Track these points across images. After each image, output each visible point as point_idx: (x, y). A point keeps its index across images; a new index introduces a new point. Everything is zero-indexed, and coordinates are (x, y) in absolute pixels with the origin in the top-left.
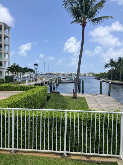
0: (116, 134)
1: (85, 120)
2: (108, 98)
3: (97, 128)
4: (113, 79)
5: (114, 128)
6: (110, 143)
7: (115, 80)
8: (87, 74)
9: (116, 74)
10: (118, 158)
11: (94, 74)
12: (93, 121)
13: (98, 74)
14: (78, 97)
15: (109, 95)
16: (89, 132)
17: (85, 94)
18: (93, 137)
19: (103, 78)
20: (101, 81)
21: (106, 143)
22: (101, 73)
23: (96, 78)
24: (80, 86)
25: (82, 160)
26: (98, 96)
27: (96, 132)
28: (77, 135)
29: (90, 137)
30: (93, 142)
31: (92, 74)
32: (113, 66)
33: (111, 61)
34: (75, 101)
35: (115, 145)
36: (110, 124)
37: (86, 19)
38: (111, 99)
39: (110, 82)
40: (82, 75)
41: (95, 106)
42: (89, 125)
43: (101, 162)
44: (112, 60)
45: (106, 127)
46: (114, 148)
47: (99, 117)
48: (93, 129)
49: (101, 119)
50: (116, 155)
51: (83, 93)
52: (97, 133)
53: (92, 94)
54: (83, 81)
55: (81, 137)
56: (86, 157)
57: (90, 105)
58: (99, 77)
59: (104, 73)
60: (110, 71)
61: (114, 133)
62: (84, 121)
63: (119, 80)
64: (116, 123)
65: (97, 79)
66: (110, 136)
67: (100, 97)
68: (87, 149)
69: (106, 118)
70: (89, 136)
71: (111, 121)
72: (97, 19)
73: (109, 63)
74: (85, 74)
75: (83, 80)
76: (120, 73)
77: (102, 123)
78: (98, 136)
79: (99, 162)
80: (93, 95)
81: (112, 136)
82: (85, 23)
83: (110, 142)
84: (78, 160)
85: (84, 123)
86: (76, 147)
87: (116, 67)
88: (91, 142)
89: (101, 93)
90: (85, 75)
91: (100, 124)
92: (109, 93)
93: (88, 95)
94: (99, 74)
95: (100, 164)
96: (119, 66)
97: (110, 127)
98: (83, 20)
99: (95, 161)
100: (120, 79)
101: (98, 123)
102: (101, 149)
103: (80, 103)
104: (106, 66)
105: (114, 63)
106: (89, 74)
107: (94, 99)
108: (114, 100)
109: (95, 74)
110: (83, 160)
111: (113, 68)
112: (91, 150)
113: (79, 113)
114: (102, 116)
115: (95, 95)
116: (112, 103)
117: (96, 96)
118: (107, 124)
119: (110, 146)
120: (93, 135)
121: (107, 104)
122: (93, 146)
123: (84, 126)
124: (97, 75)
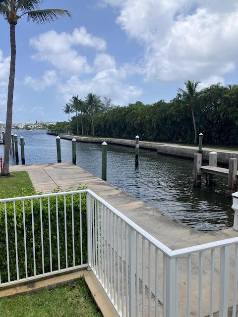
0: (80, 229)
1: (20, 216)
2: (72, 169)
3: (46, 227)
4: (80, 134)
5: (77, 219)
6: (70, 248)
7: (85, 135)
8: (32, 125)
9: (86, 124)
10: (85, 269)
11: (44, 125)
12: (37, 215)
13: (52, 125)
14: (12, 173)
15: (74, 162)
16: (29, 237)
17: (28, 165)
18: (39, 244)
19: (63, 132)
20: (58, 137)
21: (63, 250)
22: (58, 123)
23: (50, 131)
24: (17, 150)
25: (19, 294)
26: (54, 167)
27: (43, 235)
28: (5, 249)
29: (32, 246)
30: (39, 253)
31: (42, 124)
32: (79, 110)
33: (75, 101)
34: (4, 181)
35: (80, 249)
36: (69, 213)
37: (17, 10)
38: (77, 169)
39: (74, 140)
40: (20, 127)
41: (47, 185)
42: (29, 224)
43: (57, 285)
44: (76, 99)
45: (61, 221)
46: (78, 253)
47: (47, 206)
48: (38, 230)
49: (52, 208)
50: (82, 266)
51: (23, 163)
52: (46, 236)
53: (42, 164)
54: (22, 140)
55: (15, 250)
56: (26, 287)
57: (37, 185)
58: (55, 130)
59: (65, 124)
60: (74, 118)
61: (77, 228)
62: (17, 217)
63: (91, 135)
64: (79, 211)
65: (53, 134)
66: (70, 236)
67: (56, 167)
68: (29, 269)
69: (61, 204)
70: (30, 245)
71: (70, 208)
72: (41, 13)
73: (72, 103)
74: (28, 125)
75: (22, 137)
76: (93, 122)
77: (53, 214)
78: (49, 240)
79: (53, 287)
80: (45, 165)
81: (73, 234)
82: (15, 17)
83: (70, 245)
84: (9, 297)
85: (18, 223)
86: (5, 273)
87: (85, 112)
88: (36, 254)
89: (59, 161)
90: (26, 127)
91: (51, 218)
92: (73, 158)
93: (33, 167)
94: (55, 124)
95: (53, 289)
96: (90, 110)
97: (69, 219)
98: (10, 10)
99: (45, 287)
100: (93, 133)
101: (46, 216)
102: (55, 262)
103: (16, 184)
104: (68, 110)
105: (80, 103)
106: (34, 125)
107: (45, 174)
108: (83, 170)
109: (48, 125)
110: (21, 294)
111: (80, 113)
112: (37, 268)
113: (5, 205)
114: (53, 203)
115: (48, 166)
116: (79, 176)
117: (51, 168)
118: (64, 215)
119: (71, 252)
120: (38, 240)
121: (70, 179)
122: (39, 261)
123: (17, 227)
124: (51, 127)
